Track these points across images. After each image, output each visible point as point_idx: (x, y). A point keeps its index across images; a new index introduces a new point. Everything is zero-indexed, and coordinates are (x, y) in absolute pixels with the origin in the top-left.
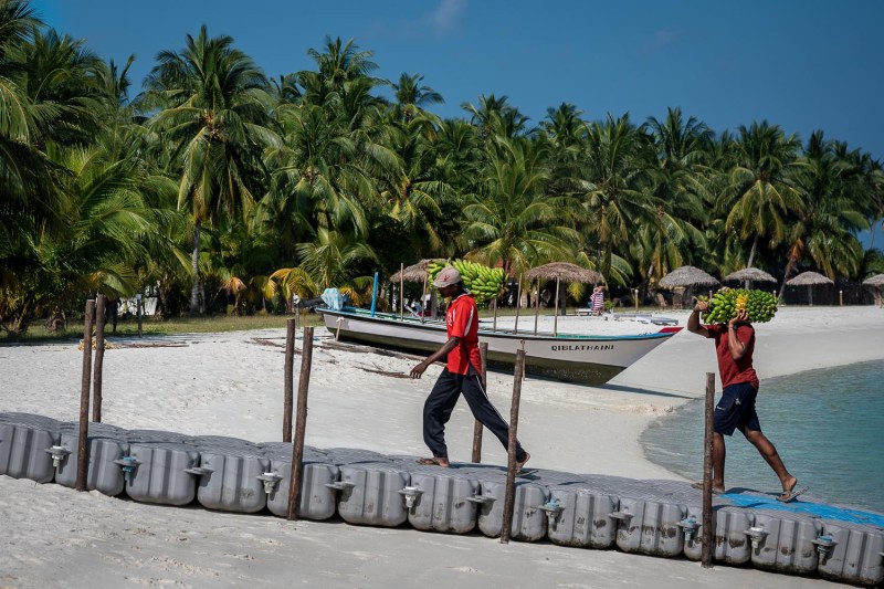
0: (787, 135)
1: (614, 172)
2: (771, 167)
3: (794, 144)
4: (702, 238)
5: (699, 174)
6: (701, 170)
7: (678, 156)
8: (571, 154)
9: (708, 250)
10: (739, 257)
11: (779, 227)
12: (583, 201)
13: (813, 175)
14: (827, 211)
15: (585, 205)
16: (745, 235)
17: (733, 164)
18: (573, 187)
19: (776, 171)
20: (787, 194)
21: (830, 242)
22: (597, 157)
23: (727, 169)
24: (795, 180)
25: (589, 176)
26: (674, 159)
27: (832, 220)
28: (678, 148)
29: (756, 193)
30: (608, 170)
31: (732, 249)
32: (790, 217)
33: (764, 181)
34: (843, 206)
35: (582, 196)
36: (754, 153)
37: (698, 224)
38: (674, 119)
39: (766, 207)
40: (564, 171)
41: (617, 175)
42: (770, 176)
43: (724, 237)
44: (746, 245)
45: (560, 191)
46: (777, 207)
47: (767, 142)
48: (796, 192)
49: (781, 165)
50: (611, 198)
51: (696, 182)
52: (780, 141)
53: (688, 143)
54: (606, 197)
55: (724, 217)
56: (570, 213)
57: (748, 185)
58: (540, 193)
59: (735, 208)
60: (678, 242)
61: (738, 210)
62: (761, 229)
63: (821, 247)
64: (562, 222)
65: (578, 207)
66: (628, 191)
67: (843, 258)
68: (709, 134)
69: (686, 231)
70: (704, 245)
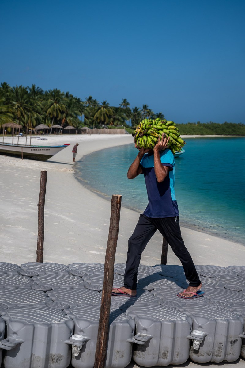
0: (61, 92)
1: (22, 99)
2: (58, 100)
3: (63, 94)
4: (41, 117)
5: (40, 101)
6: (40, 100)
7: (34, 96)
8: (8, 95)
9: (42, 120)
10: (49, 122)
11: (60, 115)
12: (13, 107)
13: (68, 102)
14: (71, 111)
15: (14, 108)
16: (51, 116)
17: (49, 99)
18: (11, 103)
19: (59, 101)
20: (62, 107)
21: (72, 119)
22: (17, 95)
23: (47, 100)
24: (63, 103)
25: (15, 100)
26: (33, 97)
27: (73, 113)
28: (35, 94)
29: (54, 106)
30: (20, 99)
31: (48, 120)
32: (62, 112)
33: (56, 103)
34: (75, 110)
35: (13, 105)
36: (54, 96)
37: (39, 113)
38: (34, 87)
39: (57, 110)
40: (8, 99)
41: (23, 100)
42: (58, 102)
43: (46, 117)
44: (51, 119)
45: (7, 104)
46: (59, 110)
47: (57, 94)
48: (64, 106)
49: (60, 99)
50: (21, 106)
51: (39, 103)
52: (60, 94)
53: (37, 93)
54: (19, 106)
55: (46, 112)
56: (10, 110)
57: (52, 104)
58: (2, 104)
59: (49, 110)
60: (35, 118)
61: (50, 110)
62: (55, 115)
63: (70, 120)
64: (8, 112)
65: (12, 108)
66: (25, 105)
67: (75, 123)
68: (42, 91)
69: (37, 115)
70: (41, 119)
